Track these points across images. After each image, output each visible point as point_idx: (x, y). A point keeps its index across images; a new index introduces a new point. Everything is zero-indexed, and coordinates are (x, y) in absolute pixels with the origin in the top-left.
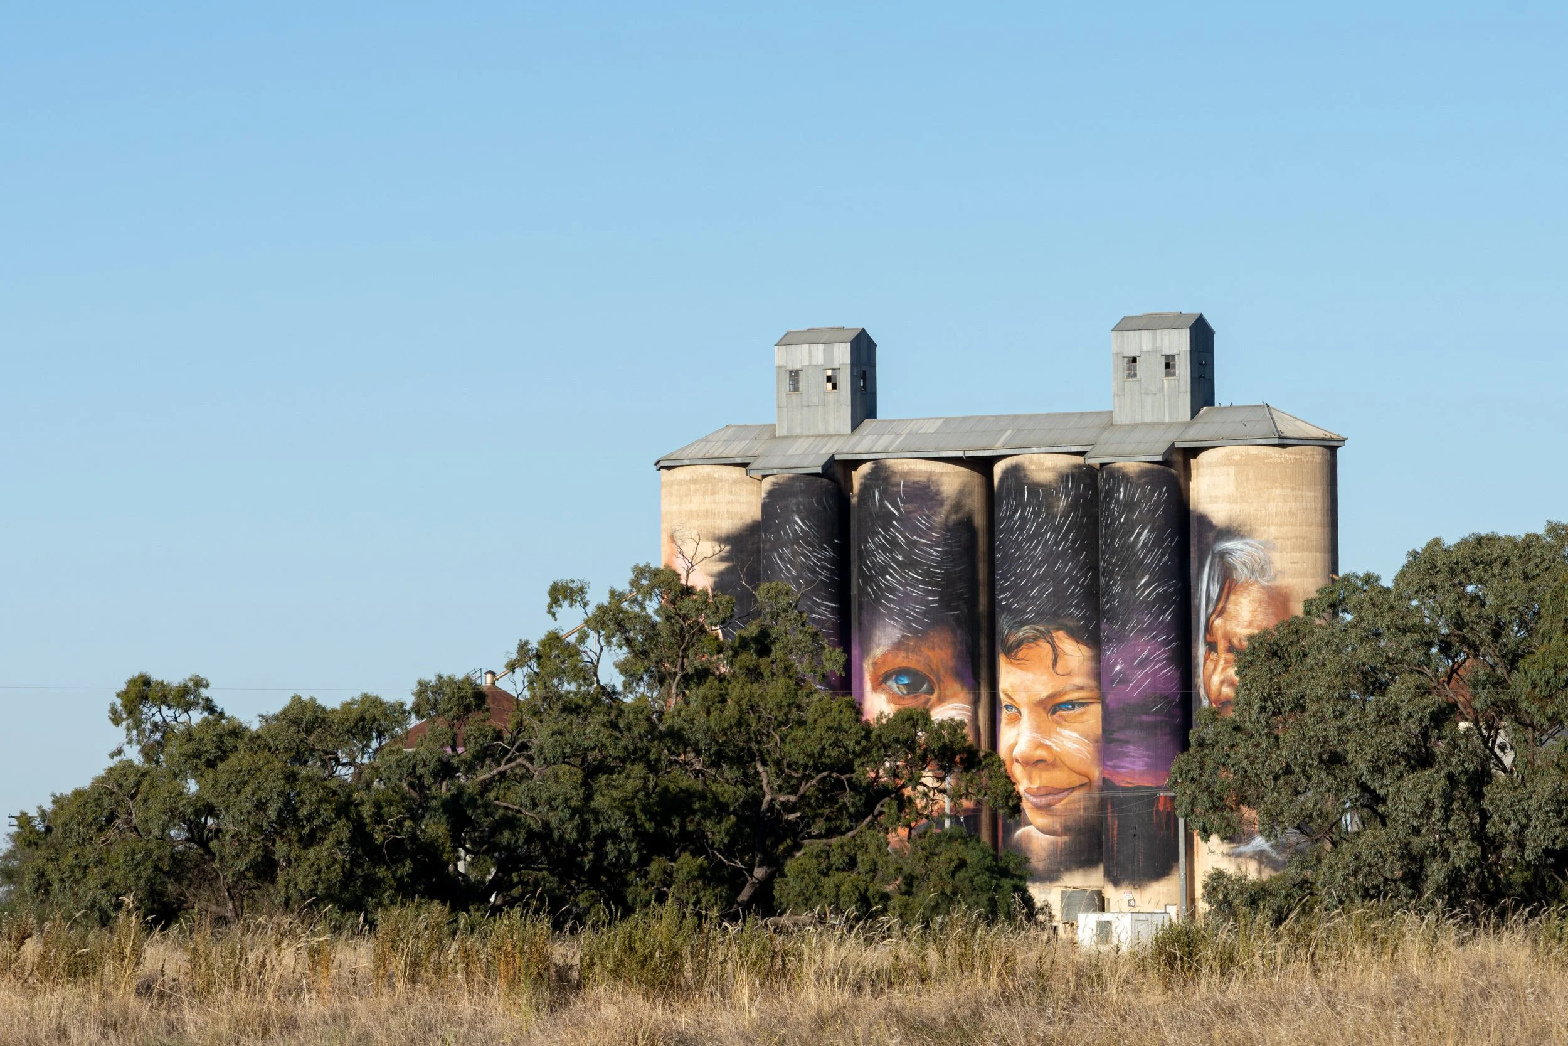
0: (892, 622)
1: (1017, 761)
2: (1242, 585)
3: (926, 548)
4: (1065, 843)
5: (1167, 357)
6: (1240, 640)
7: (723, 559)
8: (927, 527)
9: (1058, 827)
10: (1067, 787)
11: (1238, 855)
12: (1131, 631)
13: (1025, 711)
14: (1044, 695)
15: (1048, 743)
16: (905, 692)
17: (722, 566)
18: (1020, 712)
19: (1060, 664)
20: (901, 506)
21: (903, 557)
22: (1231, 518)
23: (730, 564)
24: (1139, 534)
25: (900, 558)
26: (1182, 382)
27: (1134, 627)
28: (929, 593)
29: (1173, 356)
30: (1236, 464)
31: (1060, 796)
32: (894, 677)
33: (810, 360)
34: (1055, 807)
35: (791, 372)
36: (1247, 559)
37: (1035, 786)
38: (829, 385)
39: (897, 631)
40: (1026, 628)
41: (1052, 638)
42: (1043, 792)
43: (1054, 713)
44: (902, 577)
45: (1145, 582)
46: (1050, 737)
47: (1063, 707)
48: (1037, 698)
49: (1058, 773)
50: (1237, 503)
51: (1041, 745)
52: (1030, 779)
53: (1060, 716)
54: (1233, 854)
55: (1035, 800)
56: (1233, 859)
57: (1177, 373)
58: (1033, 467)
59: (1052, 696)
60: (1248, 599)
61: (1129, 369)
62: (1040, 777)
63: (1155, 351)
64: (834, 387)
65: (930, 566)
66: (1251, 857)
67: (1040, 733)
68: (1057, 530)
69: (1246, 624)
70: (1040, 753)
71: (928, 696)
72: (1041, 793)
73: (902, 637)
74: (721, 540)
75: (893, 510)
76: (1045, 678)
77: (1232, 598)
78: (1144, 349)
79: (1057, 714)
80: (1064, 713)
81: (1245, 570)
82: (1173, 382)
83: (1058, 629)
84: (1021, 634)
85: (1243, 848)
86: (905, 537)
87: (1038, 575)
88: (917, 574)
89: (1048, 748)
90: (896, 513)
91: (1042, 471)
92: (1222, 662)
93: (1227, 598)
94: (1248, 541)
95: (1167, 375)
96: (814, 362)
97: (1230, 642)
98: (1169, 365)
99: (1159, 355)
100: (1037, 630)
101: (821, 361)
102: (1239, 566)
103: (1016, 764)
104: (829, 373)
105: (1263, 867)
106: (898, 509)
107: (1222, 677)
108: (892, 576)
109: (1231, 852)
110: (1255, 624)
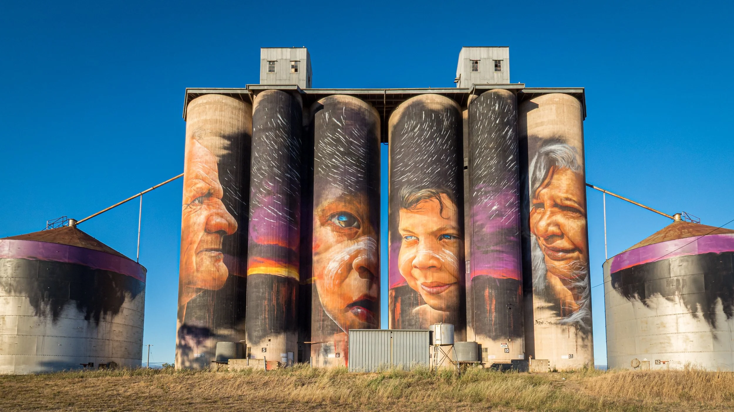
0: (336, 185)
1: (416, 267)
2: (562, 169)
3: (357, 147)
4: (447, 316)
5: (496, 61)
6: (561, 200)
7: (225, 148)
8: (358, 135)
9: (443, 306)
10: (448, 283)
11: (564, 324)
12: (504, 186)
13: (422, 239)
14: (435, 228)
15: (438, 256)
16: (344, 225)
17: (225, 152)
18: (418, 239)
19: (444, 212)
20: (343, 121)
21: (344, 149)
22: (554, 133)
23: (230, 152)
24: (508, 131)
25: (342, 149)
26: (505, 74)
27: (505, 184)
28: (359, 172)
29: (500, 61)
30: (557, 103)
31: (445, 287)
32: (337, 217)
33: (282, 56)
34: (442, 294)
35: (270, 62)
36: (564, 155)
37: (429, 281)
38: (293, 70)
39: (340, 191)
40: (423, 190)
41: (440, 197)
42: (435, 284)
43: (441, 239)
44: (343, 160)
45: (511, 159)
46: (438, 253)
47: (446, 237)
48: (431, 230)
49: (443, 274)
50: (557, 124)
51: (433, 258)
52: (426, 277)
53: (444, 242)
54: (559, 323)
55: (429, 289)
56: (559, 326)
57: (502, 69)
58: (429, 101)
59: (440, 230)
60: (566, 177)
61: (473, 67)
62: (433, 276)
63: (488, 58)
64: (296, 70)
65: (359, 158)
66: (572, 325)
67: (433, 251)
68: (442, 137)
69: (564, 191)
70: (432, 262)
71: (357, 230)
72: (433, 285)
73: (342, 194)
74: (224, 137)
75: (338, 123)
76: (435, 219)
77: (555, 176)
78: (482, 57)
79: (443, 240)
80: (447, 240)
81: (563, 161)
82: (499, 74)
83: (443, 193)
84: (419, 194)
85: (566, 320)
86: (345, 138)
87: (431, 160)
88: (352, 159)
89: (438, 259)
90: (340, 125)
91: (434, 103)
92: (548, 213)
93: (552, 177)
94: (564, 145)
95: (496, 70)
96: (284, 58)
97: (554, 201)
98: (497, 65)
99: (491, 60)
100: (431, 192)
101: (288, 57)
102: (560, 159)
103: (414, 269)
104: (293, 63)
105: (578, 331)
106: (341, 122)
107: (549, 221)
108: (336, 159)
109: (558, 322)
110: (570, 192)
